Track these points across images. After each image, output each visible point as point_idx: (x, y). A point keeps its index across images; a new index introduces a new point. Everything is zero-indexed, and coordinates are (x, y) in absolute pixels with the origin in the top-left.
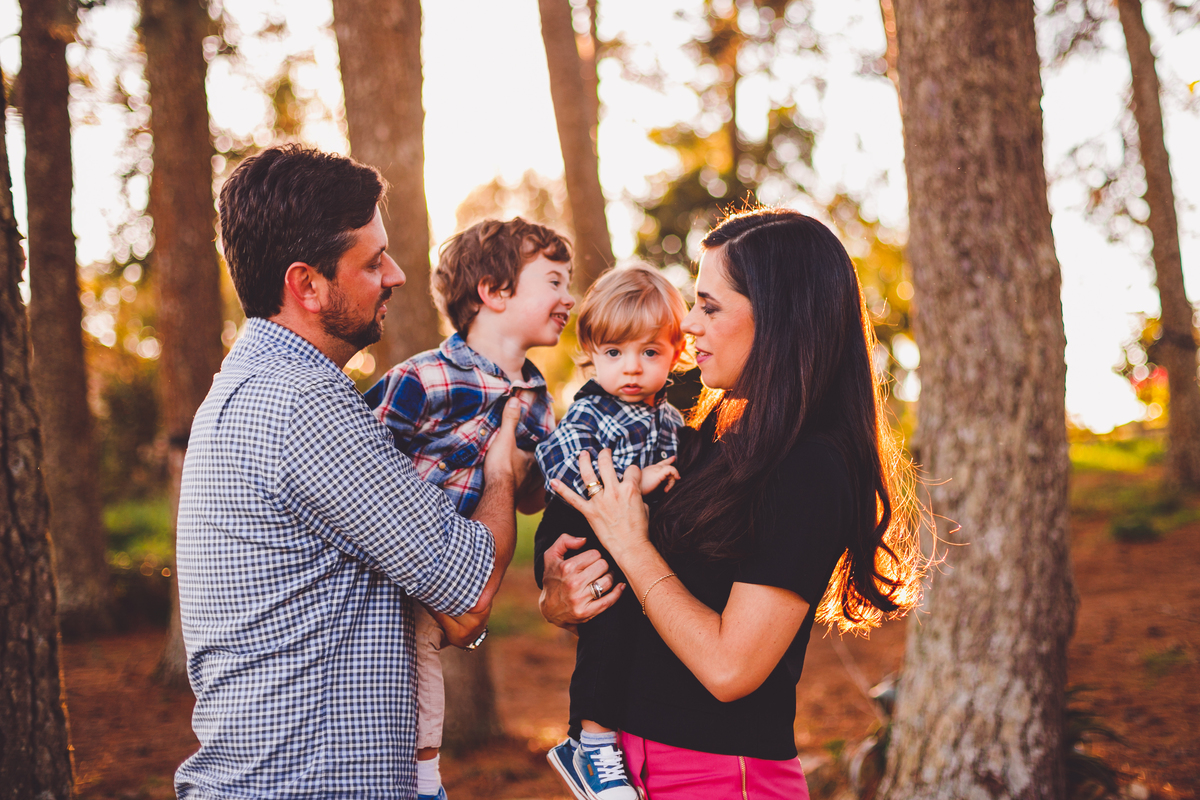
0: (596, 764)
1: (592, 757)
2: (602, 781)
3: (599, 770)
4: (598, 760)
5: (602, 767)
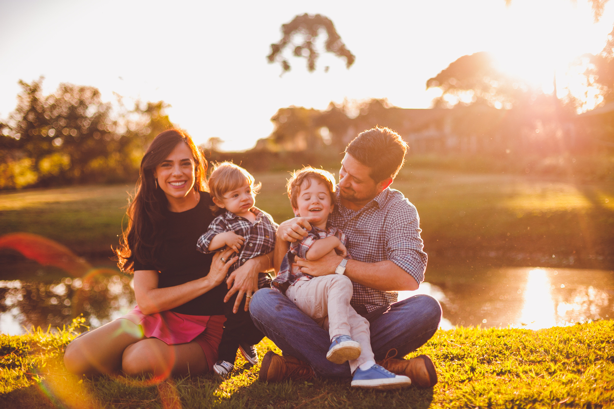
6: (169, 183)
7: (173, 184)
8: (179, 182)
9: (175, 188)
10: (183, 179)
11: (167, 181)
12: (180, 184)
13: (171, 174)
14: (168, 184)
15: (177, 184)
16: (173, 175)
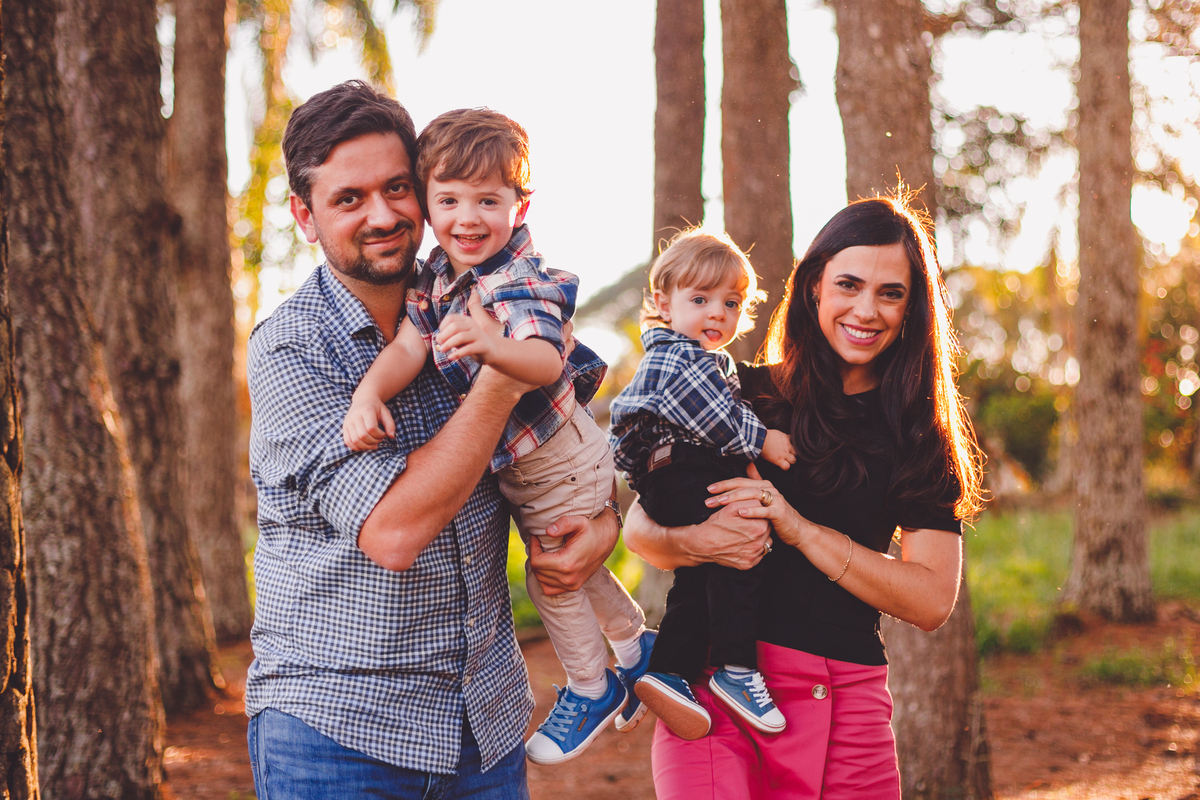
0: (751, 690)
1: (747, 684)
2: (761, 706)
3: (755, 695)
4: (752, 687)
5: (756, 692)
6: (843, 325)
7: (849, 330)
8: (863, 330)
9: (851, 341)
10: (876, 326)
11: (839, 320)
12: (864, 335)
13: (851, 308)
14: (839, 326)
15: (858, 334)
16: (855, 312)
